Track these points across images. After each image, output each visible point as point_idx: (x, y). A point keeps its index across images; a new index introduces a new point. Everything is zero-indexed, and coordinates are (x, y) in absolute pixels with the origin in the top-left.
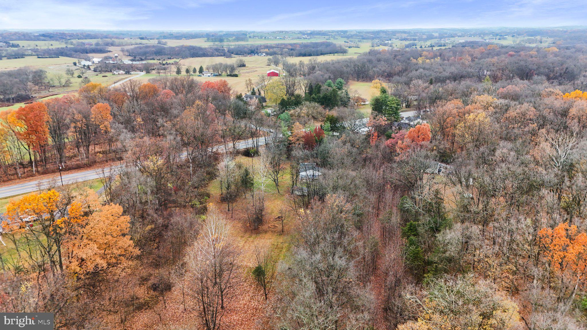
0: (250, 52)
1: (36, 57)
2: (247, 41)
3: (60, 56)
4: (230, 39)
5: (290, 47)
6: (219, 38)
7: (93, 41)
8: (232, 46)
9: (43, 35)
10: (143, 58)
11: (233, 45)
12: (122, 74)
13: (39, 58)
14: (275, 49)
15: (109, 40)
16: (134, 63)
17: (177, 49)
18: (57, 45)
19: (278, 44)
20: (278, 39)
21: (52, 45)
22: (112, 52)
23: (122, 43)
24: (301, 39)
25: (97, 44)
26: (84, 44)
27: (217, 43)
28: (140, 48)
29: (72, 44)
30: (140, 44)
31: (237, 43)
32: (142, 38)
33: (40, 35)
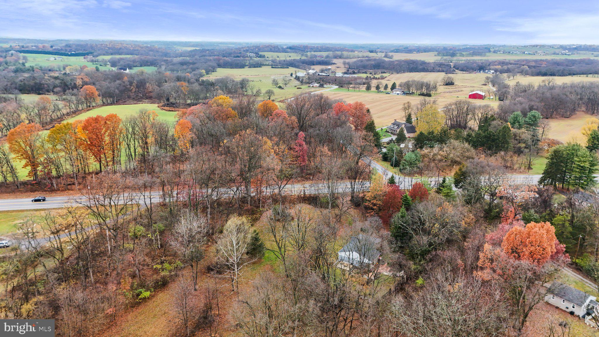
0: (478, 68)
1: (271, 67)
2: (485, 56)
3: (289, 67)
4: (464, 53)
5: (533, 64)
6: (452, 52)
7: (324, 54)
8: (462, 61)
9: (290, 48)
10: (356, 71)
11: (464, 60)
12: (316, 87)
13: (272, 67)
14: (510, 66)
15: (339, 53)
16: (346, 75)
17: (397, 62)
18: (294, 56)
19: (518, 61)
20: (526, 54)
21: (290, 57)
22: (336, 64)
23: (350, 56)
24: (558, 54)
25: (327, 57)
26: (316, 56)
27: (445, 58)
28: (362, 61)
29: (307, 56)
30: (367, 57)
31: (469, 58)
32: (371, 52)
33: (287, 48)
